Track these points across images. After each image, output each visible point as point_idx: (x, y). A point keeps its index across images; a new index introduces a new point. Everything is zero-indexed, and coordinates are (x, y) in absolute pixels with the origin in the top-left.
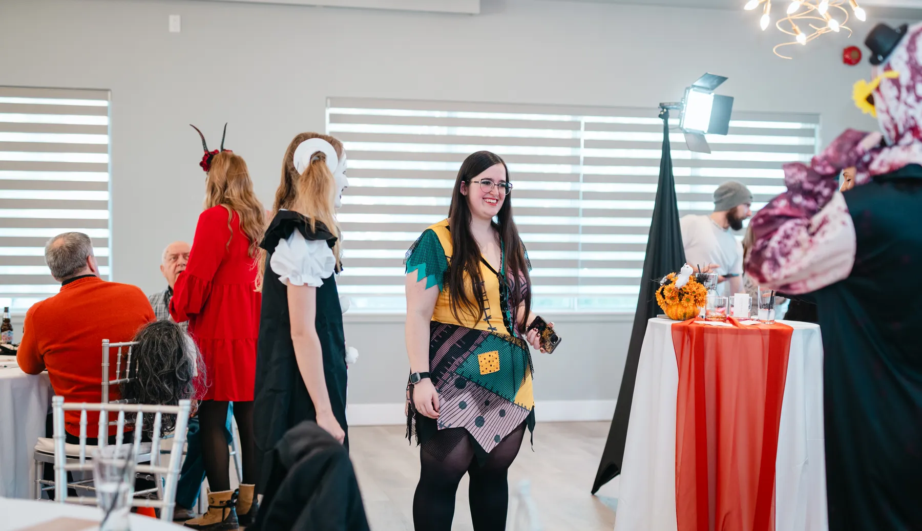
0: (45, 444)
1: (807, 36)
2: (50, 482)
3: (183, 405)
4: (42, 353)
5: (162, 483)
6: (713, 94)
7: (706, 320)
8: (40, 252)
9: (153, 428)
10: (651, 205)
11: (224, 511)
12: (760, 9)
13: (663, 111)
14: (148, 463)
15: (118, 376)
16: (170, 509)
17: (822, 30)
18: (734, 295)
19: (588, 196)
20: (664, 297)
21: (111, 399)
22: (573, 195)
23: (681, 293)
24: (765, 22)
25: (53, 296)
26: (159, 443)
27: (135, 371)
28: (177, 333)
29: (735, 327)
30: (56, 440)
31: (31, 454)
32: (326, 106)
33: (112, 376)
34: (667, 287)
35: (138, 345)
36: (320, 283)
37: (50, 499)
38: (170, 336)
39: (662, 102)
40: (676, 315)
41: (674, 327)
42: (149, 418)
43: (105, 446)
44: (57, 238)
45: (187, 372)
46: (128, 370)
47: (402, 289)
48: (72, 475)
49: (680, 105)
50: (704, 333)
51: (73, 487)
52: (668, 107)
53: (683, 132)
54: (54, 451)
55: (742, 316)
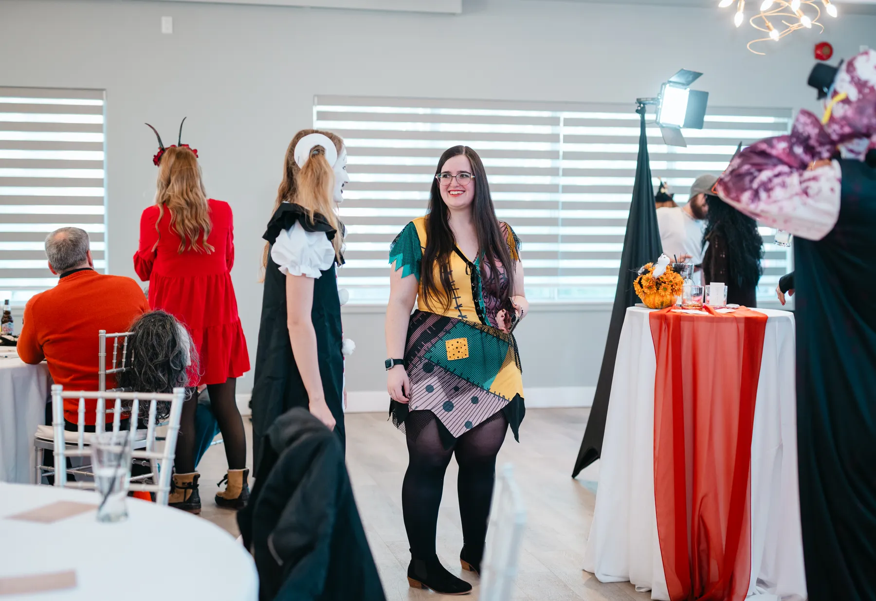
0: (46, 431)
1: (780, 32)
2: (50, 468)
3: (178, 393)
4: (41, 343)
5: (157, 468)
6: (688, 89)
7: (683, 308)
8: (41, 246)
9: (148, 415)
10: (628, 198)
11: (185, 492)
12: (734, 8)
13: (640, 106)
14: (144, 449)
15: (114, 365)
16: (165, 492)
17: (794, 27)
18: (709, 284)
19: (567, 189)
20: (641, 286)
21: (108, 387)
22: (553, 189)
23: (658, 283)
24: (739, 19)
25: (52, 288)
26: (154, 430)
27: (131, 361)
28: (171, 323)
29: (711, 315)
30: (55, 428)
31: (31, 441)
32: (314, 104)
33: (109, 365)
34: (644, 277)
35: (133, 335)
36: (318, 275)
37: (50, 484)
38: (164, 327)
39: (639, 97)
40: (654, 304)
41: (651, 316)
42: (144, 406)
43: (102, 433)
44: (57, 232)
45: (181, 362)
46: (124, 360)
47: (386, 280)
48: (71, 460)
49: (656, 101)
50: (680, 320)
51: (71, 472)
52: (645, 102)
53: (660, 127)
54: (53, 438)
55: (717, 304)
